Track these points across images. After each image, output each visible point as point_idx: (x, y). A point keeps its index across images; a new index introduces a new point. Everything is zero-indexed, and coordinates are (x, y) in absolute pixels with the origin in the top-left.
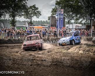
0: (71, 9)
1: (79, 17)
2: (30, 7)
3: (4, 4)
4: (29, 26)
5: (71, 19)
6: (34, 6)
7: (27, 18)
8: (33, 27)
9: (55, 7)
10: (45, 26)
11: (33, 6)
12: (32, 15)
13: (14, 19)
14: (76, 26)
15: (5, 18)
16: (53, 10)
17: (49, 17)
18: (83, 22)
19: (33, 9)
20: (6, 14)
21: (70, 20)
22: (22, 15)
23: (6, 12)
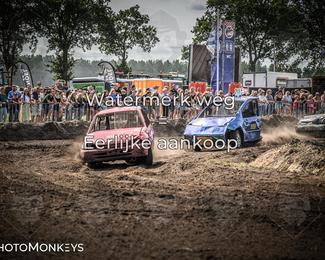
0: (262, 22)
1: (288, 50)
2: (121, 12)
3: (32, 5)
4: (118, 79)
5: (262, 56)
6: (134, 11)
7: (111, 51)
8: (130, 83)
9: (207, 13)
10: (173, 78)
11: (132, 9)
12: (128, 41)
13: (66, 54)
14: (278, 79)
15: (33, 51)
16: (200, 24)
17: (185, 49)
18: (303, 66)
19: (129, 22)
20: (38, 39)
21: (256, 59)
22: (94, 40)
23: (38, 29)
